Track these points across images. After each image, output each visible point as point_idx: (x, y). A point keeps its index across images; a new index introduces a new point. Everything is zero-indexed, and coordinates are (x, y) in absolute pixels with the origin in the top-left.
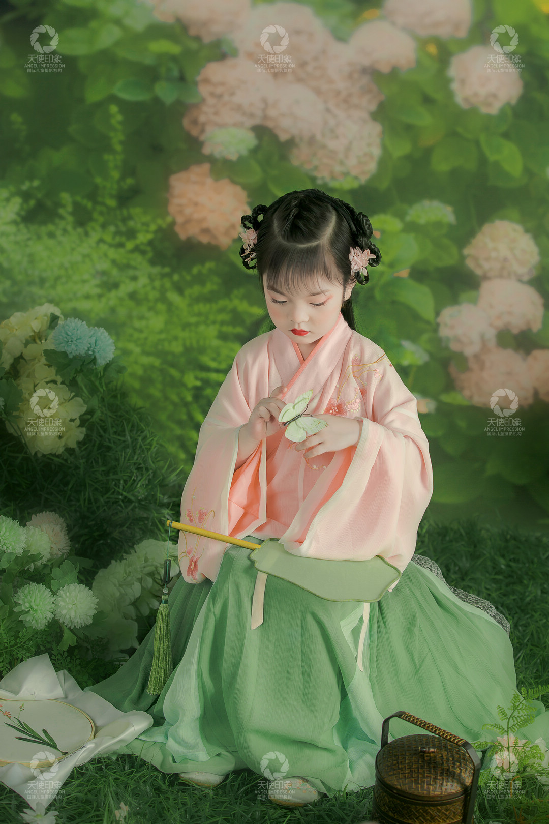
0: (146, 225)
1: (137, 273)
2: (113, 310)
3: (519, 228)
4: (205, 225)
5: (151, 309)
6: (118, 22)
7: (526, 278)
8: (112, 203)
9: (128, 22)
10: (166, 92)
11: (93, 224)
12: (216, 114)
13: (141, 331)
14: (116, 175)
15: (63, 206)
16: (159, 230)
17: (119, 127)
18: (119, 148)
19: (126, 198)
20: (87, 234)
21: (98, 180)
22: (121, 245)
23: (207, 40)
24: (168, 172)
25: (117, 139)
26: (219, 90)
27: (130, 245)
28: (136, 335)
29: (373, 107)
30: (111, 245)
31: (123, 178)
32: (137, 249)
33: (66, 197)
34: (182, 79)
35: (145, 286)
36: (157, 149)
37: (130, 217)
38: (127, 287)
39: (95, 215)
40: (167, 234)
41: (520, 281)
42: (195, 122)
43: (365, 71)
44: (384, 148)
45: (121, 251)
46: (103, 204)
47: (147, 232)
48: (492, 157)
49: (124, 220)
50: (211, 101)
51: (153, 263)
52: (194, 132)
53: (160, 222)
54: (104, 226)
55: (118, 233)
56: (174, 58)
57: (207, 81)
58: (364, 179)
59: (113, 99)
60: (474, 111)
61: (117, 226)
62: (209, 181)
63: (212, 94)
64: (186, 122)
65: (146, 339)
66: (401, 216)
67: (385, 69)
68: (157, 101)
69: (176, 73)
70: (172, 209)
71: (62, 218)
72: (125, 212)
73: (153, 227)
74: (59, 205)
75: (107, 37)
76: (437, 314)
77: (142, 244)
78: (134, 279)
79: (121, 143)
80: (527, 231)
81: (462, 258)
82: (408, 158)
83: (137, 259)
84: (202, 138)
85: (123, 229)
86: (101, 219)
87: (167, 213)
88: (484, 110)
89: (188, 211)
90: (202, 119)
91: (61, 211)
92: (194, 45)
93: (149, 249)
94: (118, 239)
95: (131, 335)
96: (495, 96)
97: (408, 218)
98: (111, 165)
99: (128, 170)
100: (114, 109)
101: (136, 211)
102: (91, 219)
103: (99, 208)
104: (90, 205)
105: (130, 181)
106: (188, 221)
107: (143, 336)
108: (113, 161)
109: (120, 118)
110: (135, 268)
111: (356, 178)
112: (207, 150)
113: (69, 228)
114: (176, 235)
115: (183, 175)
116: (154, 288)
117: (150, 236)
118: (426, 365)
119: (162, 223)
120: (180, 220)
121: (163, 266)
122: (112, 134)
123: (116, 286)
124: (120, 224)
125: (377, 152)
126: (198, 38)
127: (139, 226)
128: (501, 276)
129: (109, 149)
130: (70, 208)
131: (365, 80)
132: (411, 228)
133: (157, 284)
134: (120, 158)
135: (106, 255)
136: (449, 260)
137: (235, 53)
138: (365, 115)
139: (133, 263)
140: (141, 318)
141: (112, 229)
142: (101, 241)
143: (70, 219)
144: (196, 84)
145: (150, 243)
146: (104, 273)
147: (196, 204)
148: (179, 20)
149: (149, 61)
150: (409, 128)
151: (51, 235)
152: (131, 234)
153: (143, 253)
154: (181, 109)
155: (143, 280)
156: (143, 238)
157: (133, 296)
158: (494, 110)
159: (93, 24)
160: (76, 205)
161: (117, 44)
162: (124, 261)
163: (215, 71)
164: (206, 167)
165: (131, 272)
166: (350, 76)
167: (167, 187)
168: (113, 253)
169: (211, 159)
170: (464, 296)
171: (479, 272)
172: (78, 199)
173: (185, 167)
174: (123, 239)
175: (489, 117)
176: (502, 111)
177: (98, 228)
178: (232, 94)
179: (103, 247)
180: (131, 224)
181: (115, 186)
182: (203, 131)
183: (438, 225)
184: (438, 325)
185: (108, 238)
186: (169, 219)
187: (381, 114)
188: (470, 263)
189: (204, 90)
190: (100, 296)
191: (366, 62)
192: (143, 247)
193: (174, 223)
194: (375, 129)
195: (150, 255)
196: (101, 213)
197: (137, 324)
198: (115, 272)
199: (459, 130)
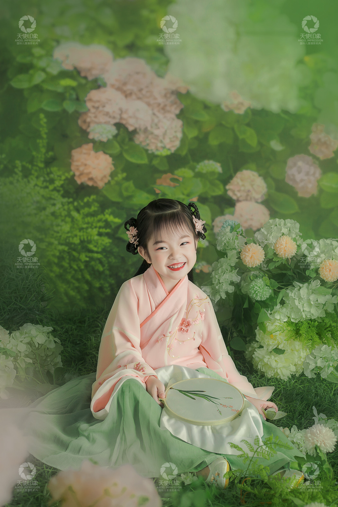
0: (60, 176)
1: (55, 202)
2: (43, 222)
3: (256, 174)
4: (90, 176)
5: (63, 221)
6: (44, 70)
7: (260, 201)
8: (42, 165)
9: (49, 70)
10: (69, 107)
11: (32, 176)
12: (96, 117)
13: (58, 232)
14: (43, 150)
15: (17, 168)
16: (67, 179)
17: (45, 125)
18: (45, 136)
19: (49, 163)
20: (29, 182)
21: (34, 153)
22: (47, 187)
23: (90, 78)
24: (71, 149)
25: (44, 131)
26: (97, 105)
27: (51, 187)
28: (55, 234)
29: (178, 112)
30: (41, 187)
31: (47, 152)
32: (55, 189)
33: (18, 163)
34: (78, 99)
35: (59, 209)
36: (65, 136)
37: (51, 173)
38: (50, 209)
39: (33, 172)
40: (71, 180)
41: (257, 202)
42: (85, 122)
43: (173, 93)
44: (184, 133)
45: (47, 190)
46: (37, 166)
47: (60, 180)
48: (241, 137)
49: (48, 174)
50: (93, 110)
51: (63, 196)
52: (84, 127)
53: (67, 174)
54: (37, 177)
55: (45, 181)
56: (73, 88)
57: (90, 100)
58: (173, 150)
59: (41, 110)
60: (231, 112)
61: (44, 177)
62: (92, 153)
63: (94, 107)
64: (80, 122)
65: (61, 236)
66: (193, 169)
67: (184, 91)
68: (64, 111)
69: (74, 96)
70: (73, 168)
71: (16, 174)
72: (48, 170)
73: (63, 178)
74: (15, 167)
75: (38, 78)
76: (213, 220)
77: (58, 186)
78: (54, 205)
79: (46, 133)
80: (260, 175)
81: (226, 191)
82: (196, 138)
83: (55, 195)
84: (88, 130)
85: (48, 179)
86: (36, 174)
87: (71, 170)
88: (236, 112)
89: (81, 169)
90: (88, 120)
91: (16, 170)
92: (83, 81)
93: (61, 189)
94: (45, 184)
95: (53, 235)
96: (242, 104)
97: (197, 170)
98: (41, 145)
99: (50, 148)
100: (42, 116)
101: (54, 169)
102: (31, 174)
103: (35, 168)
104: (30, 166)
105: (51, 154)
106: (81, 174)
107: (59, 235)
108: (42, 143)
109: (45, 120)
110: (54, 199)
111: (169, 149)
112: (91, 136)
113: (20, 179)
114: (75, 181)
115: (78, 150)
116: (64, 210)
117: (62, 182)
118: (207, 247)
119: (68, 175)
120: (77, 173)
121: (69, 198)
122: (41, 129)
123: (44, 209)
124: (46, 176)
125: (180, 135)
126: (85, 78)
127: (56, 177)
128: (246, 200)
129: (40, 137)
130: (20, 169)
131: (173, 98)
132: (199, 175)
133: (66, 207)
134: (45, 141)
135: (39, 193)
136: (219, 192)
137: (105, 85)
138: (173, 116)
139: (53, 197)
140: (58, 225)
141: (42, 179)
142: (36, 185)
143: (20, 174)
144: (85, 102)
145: (62, 186)
146: (38, 202)
147: (86, 165)
148: (75, 68)
149: (60, 90)
150: (196, 122)
151: (11, 183)
152: (52, 181)
153: (58, 191)
154: (77, 115)
155: (59, 206)
156: (58, 183)
157: (53, 214)
158: (242, 112)
159: (31, 72)
160: (23, 167)
161: (43, 81)
162: (48, 196)
163: (94, 95)
164: (91, 145)
165: (52, 202)
166: (165, 96)
167: (70, 156)
168: (42, 192)
169: (93, 141)
170: (227, 211)
171: (234, 198)
172: (24, 163)
173: (79, 146)
174: (48, 184)
175: (239, 115)
176: (246, 112)
177: (35, 179)
178: (104, 106)
179: (37, 189)
180: (52, 176)
181: (43, 156)
182: (89, 126)
183: (213, 173)
184: (213, 226)
185: (40, 183)
186: (72, 173)
187: (181, 115)
188: (230, 193)
189: (89, 105)
190: (36, 214)
191: (174, 88)
192: (58, 188)
193: (74, 175)
194: (179, 123)
195: (62, 192)
196: (36, 171)
197: (56, 229)
198: (44, 201)
199: (224, 123)
